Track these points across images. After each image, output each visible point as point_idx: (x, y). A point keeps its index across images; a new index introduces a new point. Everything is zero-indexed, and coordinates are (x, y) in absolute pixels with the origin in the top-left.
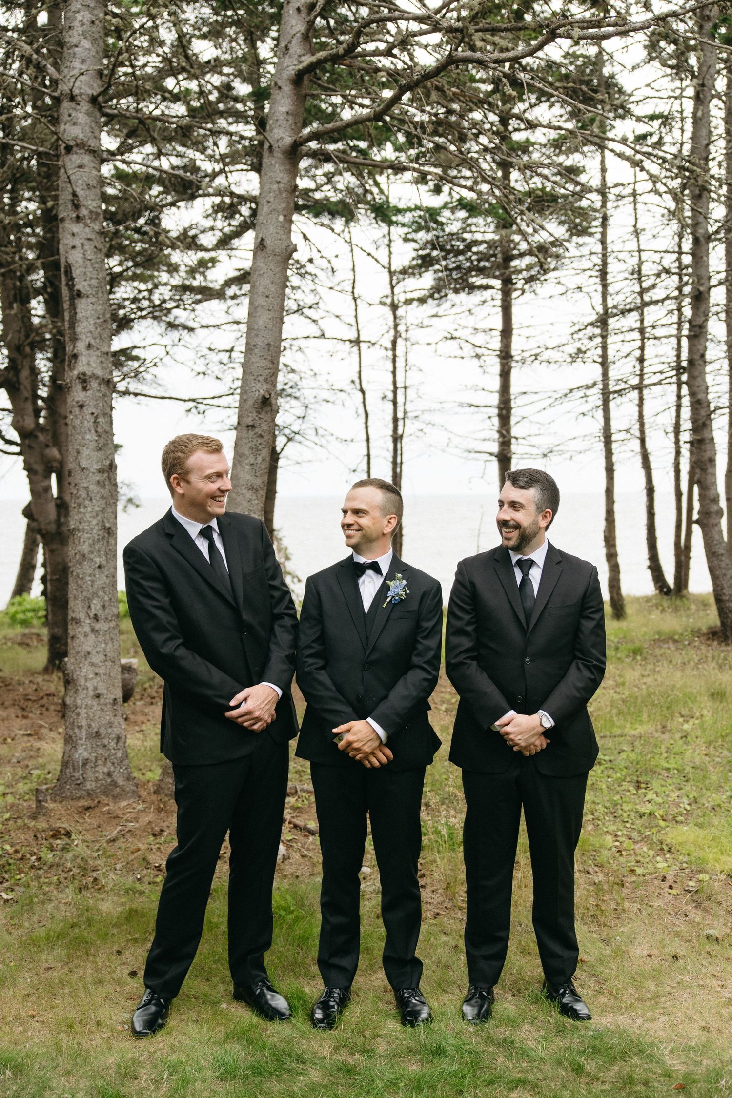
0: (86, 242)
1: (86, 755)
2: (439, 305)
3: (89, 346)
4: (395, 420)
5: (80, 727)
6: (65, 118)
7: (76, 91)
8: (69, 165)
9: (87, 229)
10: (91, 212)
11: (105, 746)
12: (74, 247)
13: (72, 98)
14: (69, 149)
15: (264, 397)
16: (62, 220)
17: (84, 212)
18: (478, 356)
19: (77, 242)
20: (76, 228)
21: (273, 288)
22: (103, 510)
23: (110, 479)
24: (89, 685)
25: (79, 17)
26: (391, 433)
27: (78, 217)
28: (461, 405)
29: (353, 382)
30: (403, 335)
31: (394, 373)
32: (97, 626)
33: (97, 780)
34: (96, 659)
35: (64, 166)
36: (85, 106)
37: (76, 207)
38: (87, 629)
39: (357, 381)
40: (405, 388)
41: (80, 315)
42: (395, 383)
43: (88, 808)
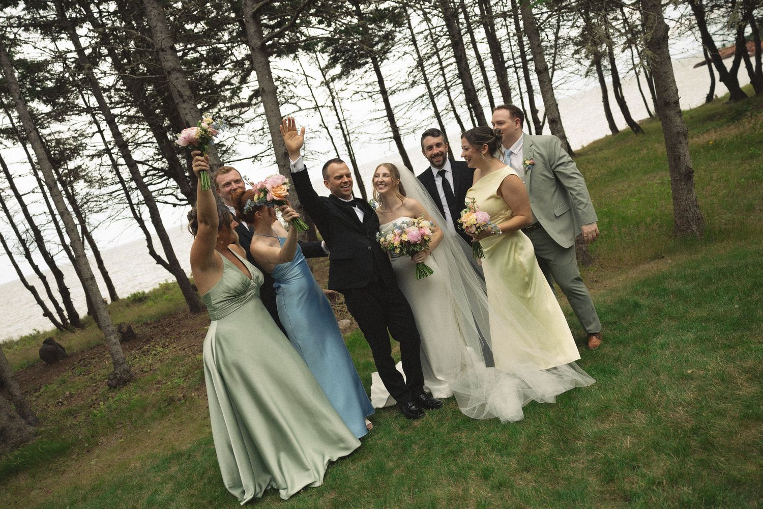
0: (191, 110)
2: (347, 78)
4: (345, 136)
6: (163, 60)
7: (163, 47)
8: (172, 80)
9: (189, 105)
10: (188, 97)
12: (186, 114)
13: (163, 50)
14: (169, 73)
15: (285, 152)
16: (178, 104)
17: (185, 98)
18: (371, 97)
19: (187, 111)
20: (184, 105)
21: (273, 107)
25: (152, 13)
26: (344, 142)
27: (183, 101)
28: (371, 120)
29: (321, 125)
30: (336, 97)
31: (337, 115)
35: (170, 81)
36: (170, 52)
37: (181, 96)
39: (323, 124)
40: (344, 120)
42: (339, 119)
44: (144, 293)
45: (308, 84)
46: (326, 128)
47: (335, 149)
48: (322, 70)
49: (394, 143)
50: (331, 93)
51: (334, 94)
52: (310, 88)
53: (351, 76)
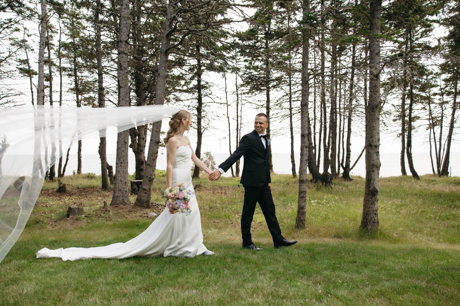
1: (118, 195)
3: (123, 99)
5: (117, 188)
6: (119, 46)
8: (119, 57)
9: (123, 72)
10: (124, 68)
11: (122, 193)
13: (121, 41)
14: (120, 53)
19: (120, 75)
20: (120, 71)
22: (124, 138)
24: (119, 178)
27: (121, 69)
29: (224, 115)
30: (240, 102)
31: (237, 113)
32: (122, 165)
33: (120, 201)
34: (121, 172)
36: (124, 43)
38: (119, 165)
42: (237, 115)
43: (116, 207)
44: (95, 174)
45: (226, 91)
46: (228, 118)
47: (230, 130)
48: (237, 86)
50: (238, 100)
53: (254, 94)
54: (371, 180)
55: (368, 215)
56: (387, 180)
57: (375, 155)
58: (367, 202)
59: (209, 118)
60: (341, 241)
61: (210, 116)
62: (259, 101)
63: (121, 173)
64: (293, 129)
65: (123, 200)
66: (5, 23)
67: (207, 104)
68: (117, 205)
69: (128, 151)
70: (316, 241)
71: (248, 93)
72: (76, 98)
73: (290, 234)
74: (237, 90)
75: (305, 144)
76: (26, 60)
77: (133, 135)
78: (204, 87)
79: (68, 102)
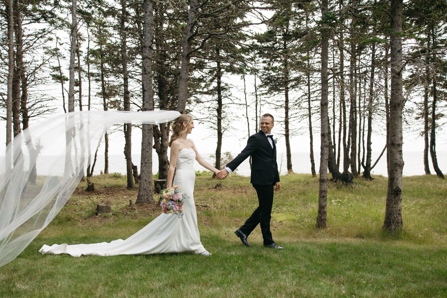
1: (142, 193)
3: (147, 102)
5: (141, 187)
6: (144, 51)
11: (147, 192)
12: (144, 80)
13: (145, 47)
17: (147, 72)
22: (149, 139)
23: (150, 132)
24: (144, 178)
26: (255, 129)
27: (145, 73)
29: (244, 115)
31: (256, 113)
32: (146, 165)
33: (145, 199)
36: (148, 48)
38: (144, 165)
39: (246, 115)
41: (145, 95)
43: (141, 205)
44: (120, 174)
46: (248, 118)
47: (249, 131)
49: (284, 137)
50: (257, 101)
51: (258, 101)
52: (245, 94)
53: (273, 95)
54: (394, 179)
55: (391, 214)
56: (410, 180)
57: (398, 153)
58: (390, 202)
59: (229, 118)
60: (363, 241)
61: (229, 117)
62: (277, 101)
63: (145, 172)
64: (312, 129)
65: (148, 198)
66: (39, 33)
67: (226, 105)
68: (142, 204)
69: (152, 152)
70: (337, 241)
71: (266, 94)
72: (103, 102)
73: (311, 233)
74: (256, 91)
75: (326, 144)
76: (58, 67)
77: (157, 136)
78: (224, 89)
79: (96, 106)
